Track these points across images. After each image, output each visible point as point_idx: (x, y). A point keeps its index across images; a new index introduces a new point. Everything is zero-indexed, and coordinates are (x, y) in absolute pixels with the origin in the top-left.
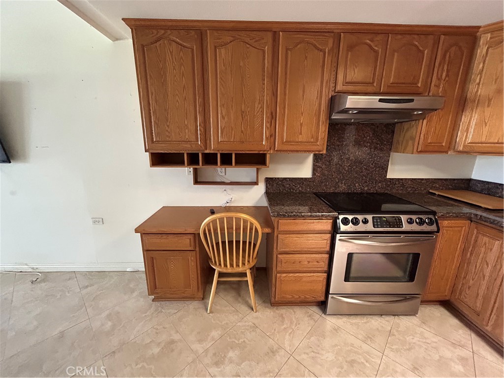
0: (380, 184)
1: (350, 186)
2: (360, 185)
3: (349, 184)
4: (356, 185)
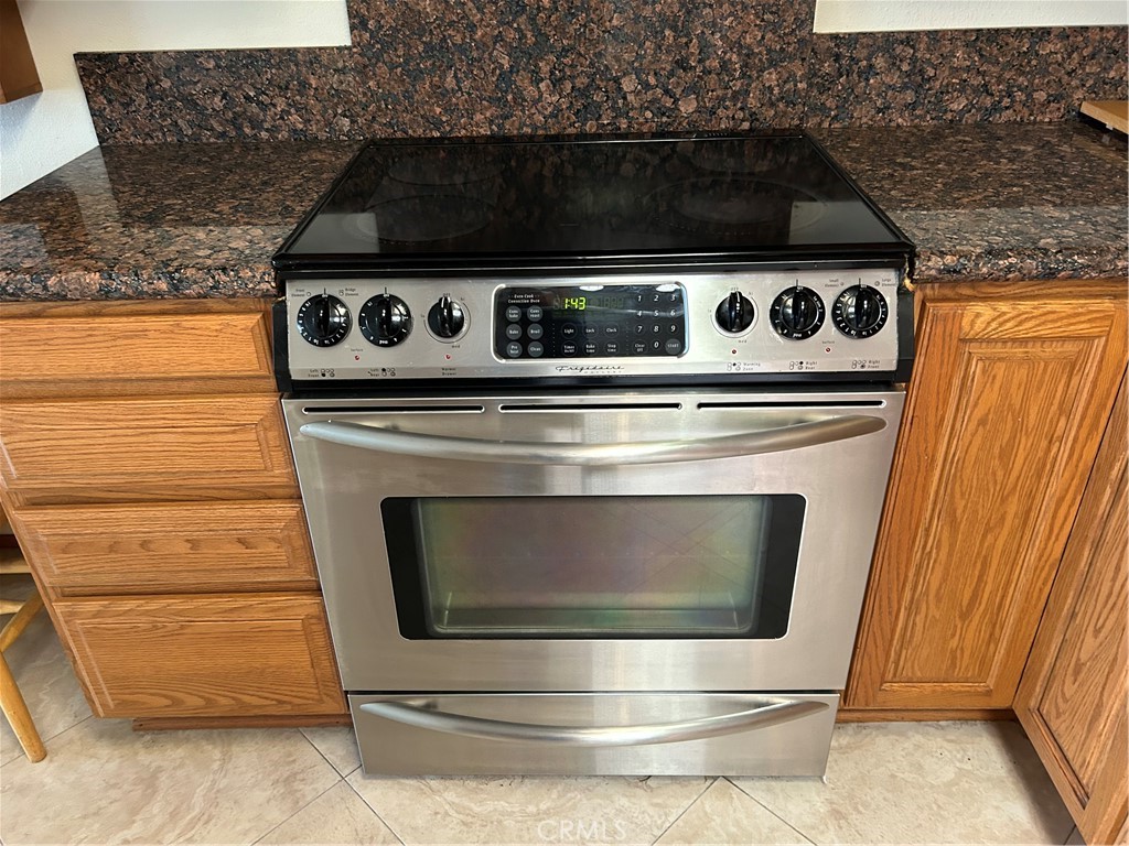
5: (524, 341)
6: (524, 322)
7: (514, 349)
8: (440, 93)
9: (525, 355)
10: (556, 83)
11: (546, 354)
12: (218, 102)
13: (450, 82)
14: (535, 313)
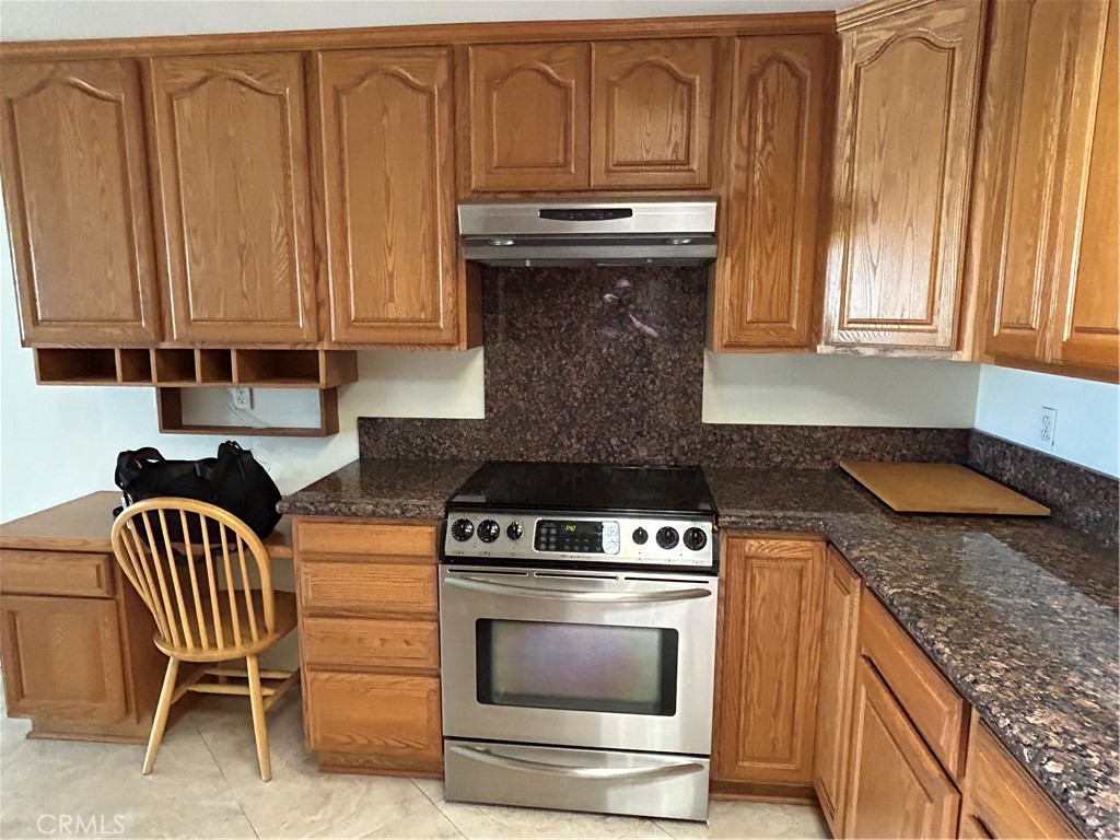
0: (683, 442)
1: (593, 445)
2: (623, 443)
3: (592, 439)
4: (614, 442)
5: (548, 543)
6: (548, 535)
7: (543, 546)
8: (524, 441)
9: (547, 549)
10: (579, 440)
11: (557, 550)
12: (419, 441)
13: (529, 437)
14: (553, 532)
